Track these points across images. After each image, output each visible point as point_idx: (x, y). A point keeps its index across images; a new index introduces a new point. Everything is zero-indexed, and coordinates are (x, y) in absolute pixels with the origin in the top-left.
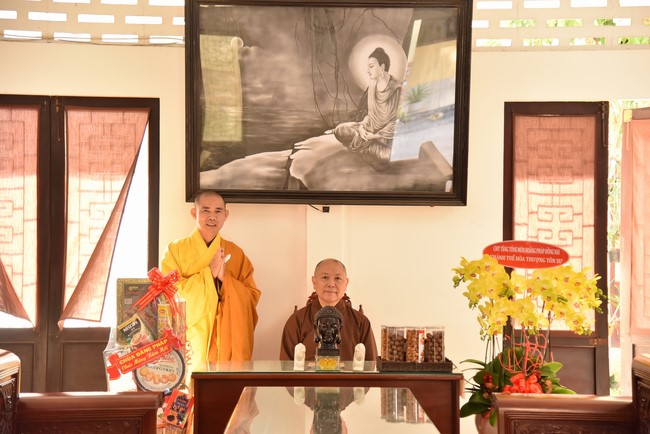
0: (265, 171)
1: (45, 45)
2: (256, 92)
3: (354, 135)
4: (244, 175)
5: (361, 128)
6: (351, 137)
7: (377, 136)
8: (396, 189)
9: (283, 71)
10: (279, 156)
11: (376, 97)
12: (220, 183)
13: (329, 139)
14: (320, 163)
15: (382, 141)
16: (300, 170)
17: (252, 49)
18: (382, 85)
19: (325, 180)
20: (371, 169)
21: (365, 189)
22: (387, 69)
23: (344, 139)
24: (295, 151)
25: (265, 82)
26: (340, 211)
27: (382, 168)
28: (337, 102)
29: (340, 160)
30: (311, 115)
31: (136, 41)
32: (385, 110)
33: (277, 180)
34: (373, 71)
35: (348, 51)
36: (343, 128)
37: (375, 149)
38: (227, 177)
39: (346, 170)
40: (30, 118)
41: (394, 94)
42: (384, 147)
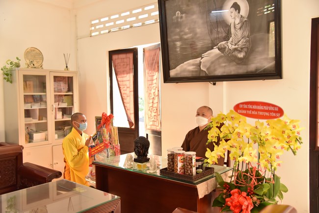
0: (191, 68)
2: (186, 34)
3: (226, 47)
4: (184, 71)
5: (229, 44)
6: (225, 48)
7: (236, 46)
8: (247, 72)
9: (195, 22)
10: (196, 61)
11: (235, 27)
12: (177, 74)
13: (215, 51)
14: (212, 63)
15: (239, 49)
16: (205, 66)
17: (184, 15)
18: (237, 21)
19: (215, 70)
20: (235, 63)
21: (233, 73)
22: (239, 12)
23: (222, 50)
24: (202, 58)
25: (189, 29)
27: (239, 62)
28: (218, 33)
29: (221, 60)
30: (207, 41)
31: (154, 22)
32: (239, 33)
33: (196, 71)
34: (233, 14)
36: (221, 45)
37: (236, 53)
38: (179, 72)
39: (224, 65)
41: (243, 24)
42: (240, 52)
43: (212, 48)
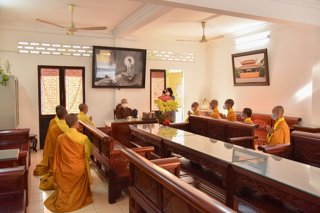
0: (107, 82)
1: (61, 56)
4: (103, 83)
5: (126, 74)
7: (129, 75)
10: (110, 79)
11: (129, 68)
13: (120, 76)
14: (118, 80)
16: (114, 82)
18: (130, 66)
19: (119, 84)
20: (127, 81)
22: (131, 63)
23: (123, 76)
24: (113, 78)
26: (122, 90)
27: (129, 81)
28: (121, 68)
29: (122, 80)
31: (80, 55)
32: (130, 70)
33: (110, 84)
34: (128, 63)
35: (124, 59)
36: (122, 74)
37: (128, 78)
38: (100, 83)
40: (58, 71)
41: (132, 67)
42: (130, 77)
43: (118, 74)
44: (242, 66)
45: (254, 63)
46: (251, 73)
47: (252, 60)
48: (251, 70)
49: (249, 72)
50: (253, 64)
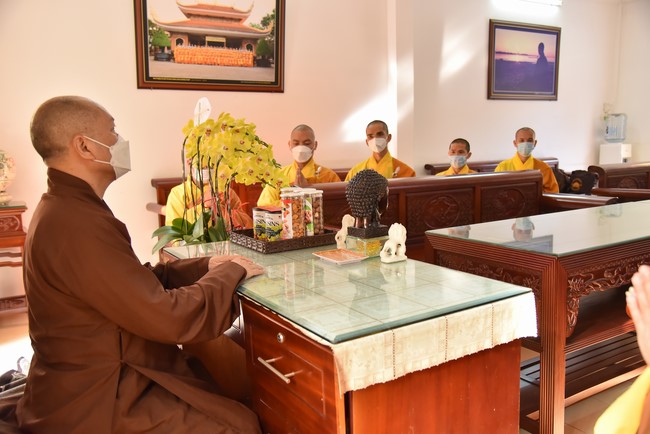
44: (184, 18)
45: (240, 20)
46: (224, 50)
47: (232, 9)
48: (223, 40)
49: (212, 44)
50: (235, 24)
